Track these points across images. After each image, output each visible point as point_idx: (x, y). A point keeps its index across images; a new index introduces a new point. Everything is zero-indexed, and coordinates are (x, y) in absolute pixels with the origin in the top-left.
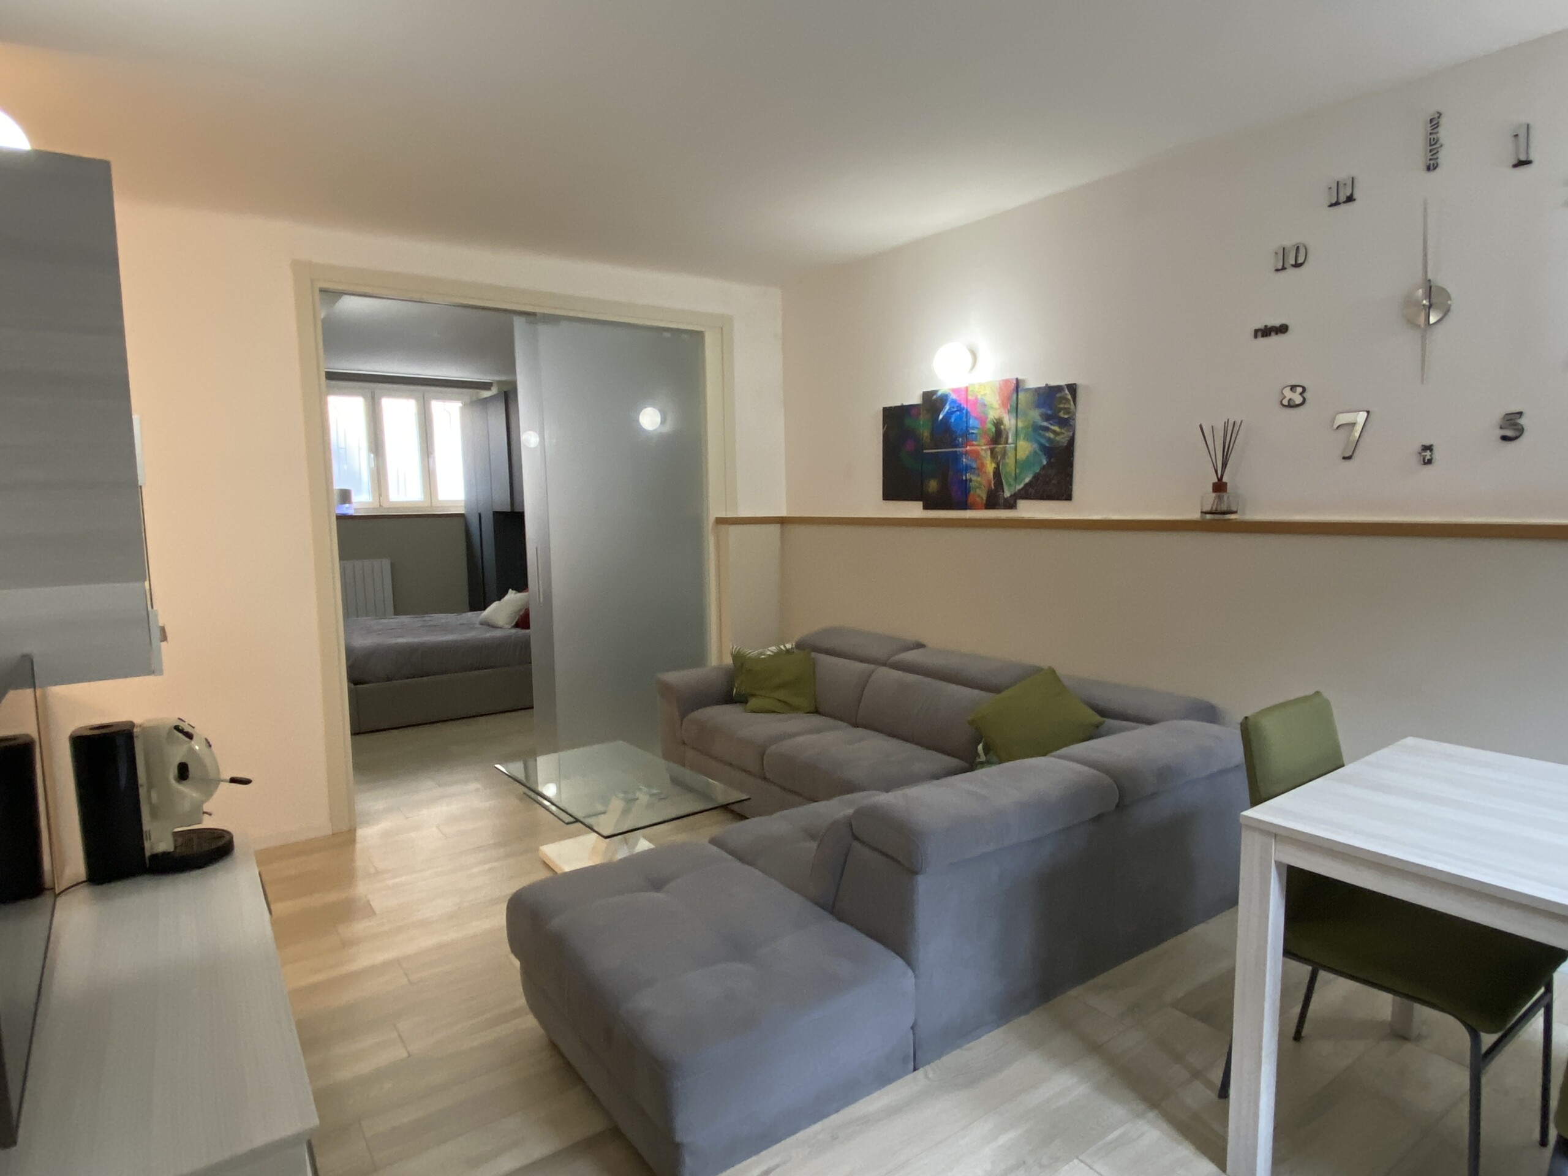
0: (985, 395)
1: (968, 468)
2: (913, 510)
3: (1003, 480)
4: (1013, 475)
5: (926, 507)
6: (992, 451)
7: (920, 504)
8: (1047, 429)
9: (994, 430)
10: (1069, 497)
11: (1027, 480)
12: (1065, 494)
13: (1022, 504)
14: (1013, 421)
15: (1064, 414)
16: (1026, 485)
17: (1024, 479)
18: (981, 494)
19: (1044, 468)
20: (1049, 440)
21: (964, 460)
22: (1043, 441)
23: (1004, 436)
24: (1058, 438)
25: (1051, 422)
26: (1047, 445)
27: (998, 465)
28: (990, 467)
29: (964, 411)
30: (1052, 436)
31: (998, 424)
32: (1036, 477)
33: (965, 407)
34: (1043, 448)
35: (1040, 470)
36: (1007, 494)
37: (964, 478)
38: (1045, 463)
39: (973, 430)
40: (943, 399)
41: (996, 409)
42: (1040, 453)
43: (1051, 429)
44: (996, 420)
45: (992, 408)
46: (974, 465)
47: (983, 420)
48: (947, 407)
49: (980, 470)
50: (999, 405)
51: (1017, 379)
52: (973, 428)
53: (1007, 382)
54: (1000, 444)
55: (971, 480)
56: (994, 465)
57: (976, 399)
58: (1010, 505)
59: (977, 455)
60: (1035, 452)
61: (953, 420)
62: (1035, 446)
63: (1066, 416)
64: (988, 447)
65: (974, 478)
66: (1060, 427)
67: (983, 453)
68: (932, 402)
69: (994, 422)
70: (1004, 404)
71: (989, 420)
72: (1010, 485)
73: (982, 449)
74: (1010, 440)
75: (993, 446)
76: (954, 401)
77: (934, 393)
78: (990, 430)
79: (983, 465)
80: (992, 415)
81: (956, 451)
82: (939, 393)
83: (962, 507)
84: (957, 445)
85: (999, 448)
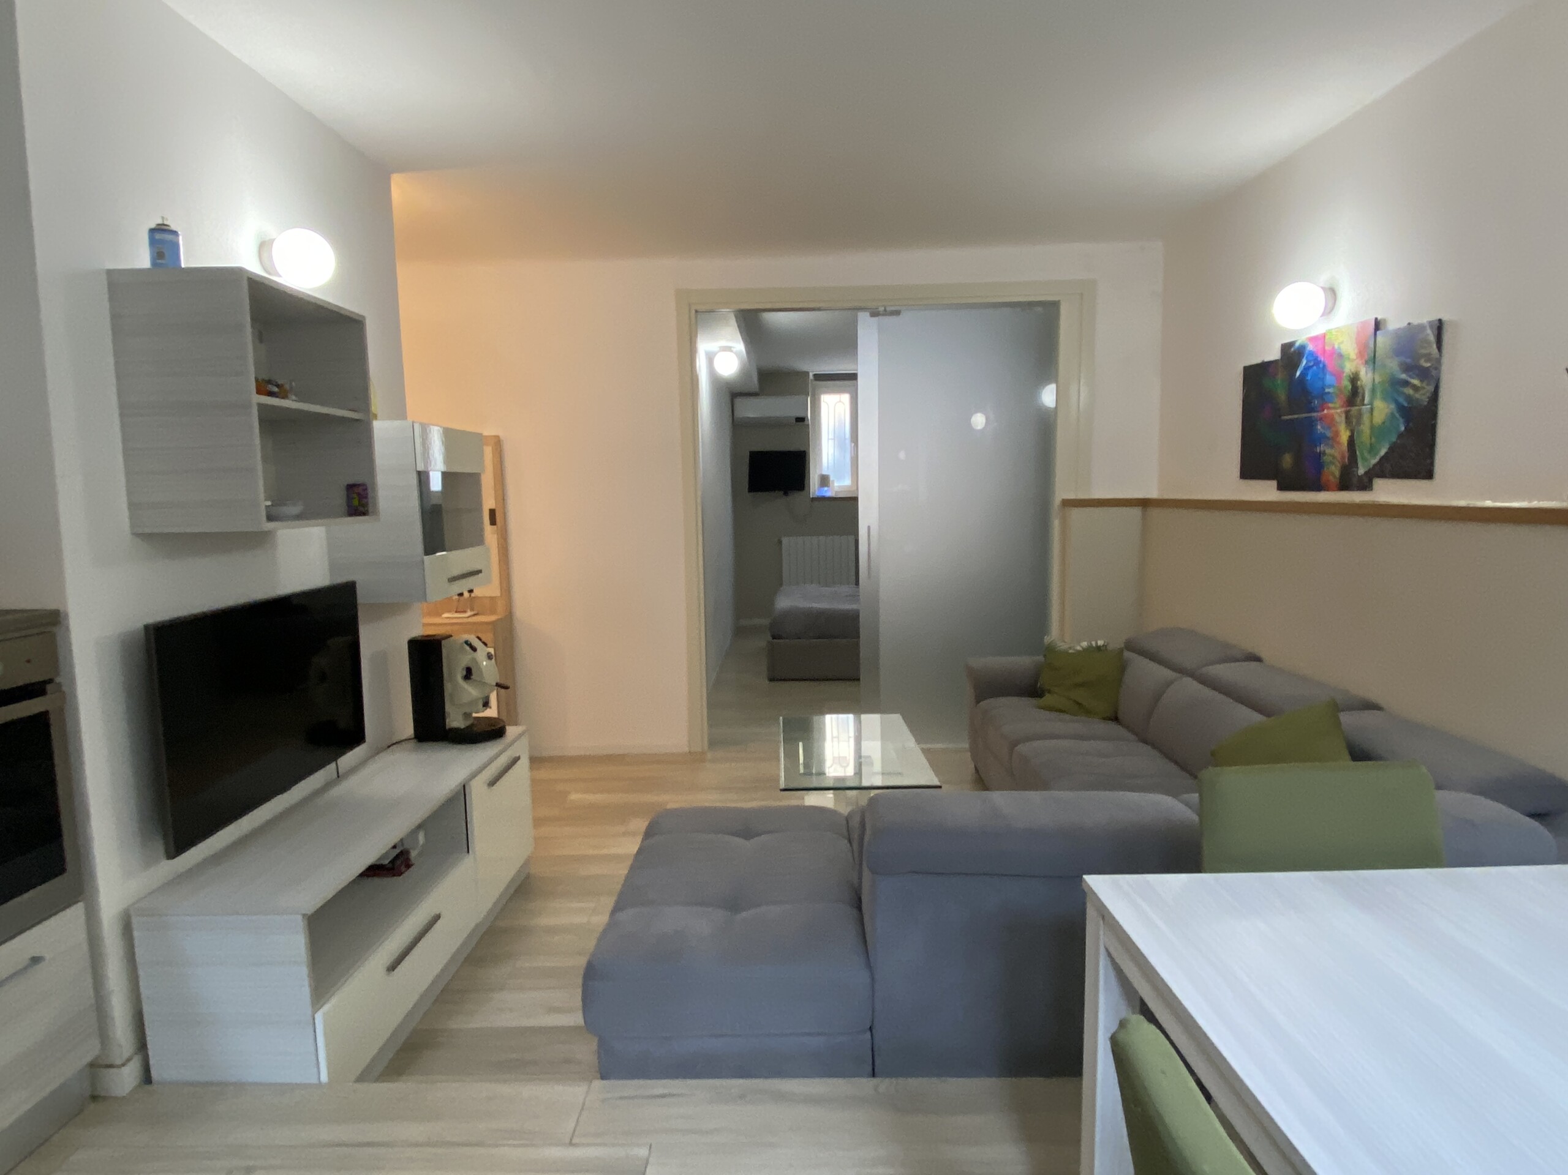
0: (1342, 342)
1: (1323, 438)
2: (1266, 491)
3: (1358, 453)
4: (1368, 445)
5: (1281, 487)
6: (1347, 414)
7: (1274, 483)
8: (1406, 383)
9: (1350, 387)
10: (1429, 475)
11: (1383, 452)
12: (1426, 472)
13: (1378, 483)
14: (1370, 375)
15: (1426, 361)
16: (1382, 458)
17: (1379, 450)
18: (1333, 471)
19: (1401, 436)
20: (1409, 398)
21: (1319, 427)
22: (1401, 400)
23: (1360, 395)
24: (1417, 396)
25: (1411, 373)
26: (1406, 404)
27: (1352, 432)
28: (1344, 436)
29: (1321, 366)
30: (1409, 391)
31: (1354, 379)
32: (1392, 449)
33: (1322, 359)
34: (1401, 408)
35: (1397, 439)
36: (1361, 471)
37: (1318, 451)
38: (1403, 428)
39: (1329, 388)
40: (1300, 352)
41: (1353, 360)
42: (1397, 415)
43: (1410, 383)
44: (1353, 374)
45: (1349, 359)
46: (1329, 434)
47: (1338, 375)
48: (1304, 362)
49: (1334, 440)
50: (1356, 355)
51: (1376, 319)
52: (1329, 386)
53: (1364, 324)
54: (1356, 406)
55: (1324, 453)
56: (1348, 433)
57: (1333, 348)
58: (1365, 485)
59: (1331, 422)
60: (1392, 414)
61: (1309, 378)
62: (1393, 406)
63: (1428, 365)
64: (1343, 409)
65: (1328, 451)
66: (1422, 381)
67: (1337, 418)
68: (1291, 354)
69: (1350, 376)
70: (1360, 354)
71: (1345, 375)
72: (1364, 459)
73: (1337, 413)
74: (1366, 401)
75: (1348, 408)
76: (1311, 353)
77: (1291, 344)
78: (1346, 387)
79: (1337, 434)
80: (1349, 368)
81: (1311, 417)
82: (1297, 344)
83: (1318, 487)
84: (1312, 410)
85: (1354, 409)
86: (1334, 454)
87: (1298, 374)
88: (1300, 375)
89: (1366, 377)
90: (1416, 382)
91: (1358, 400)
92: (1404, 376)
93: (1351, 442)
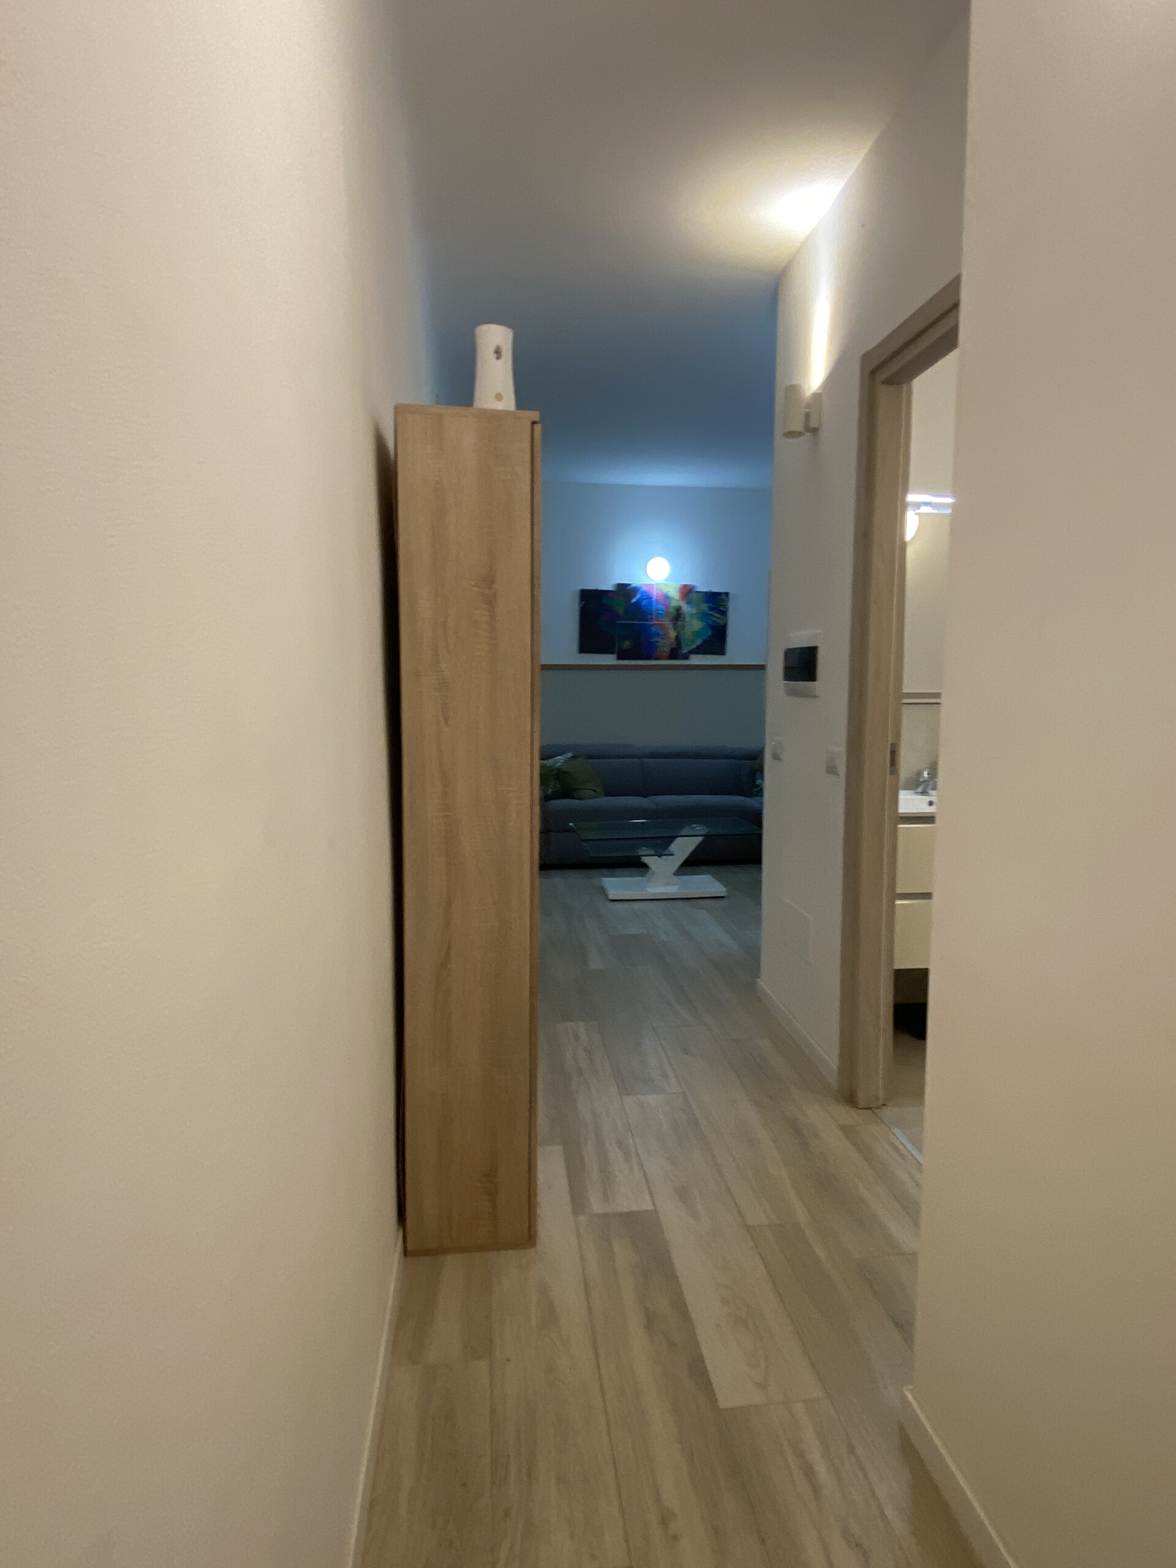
0: (666, 591)
1: (654, 634)
2: (610, 659)
3: (682, 642)
4: (689, 640)
5: (619, 658)
6: (674, 625)
7: (614, 656)
9: (675, 613)
10: (723, 653)
11: (698, 643)
12: (721, 651)
13: (694, 656)
14: (689, 609)
15: (721, 608)
16: (698, 646)
17: (696, 642)
19: (710, 637)
20: (712, 621)
21: (652, 629)
22: (707, 621)
23: (683, 617)
24: (717, 621)
25: (714, 612)
26: (711, 624)
27: (678, 633)
29: (652, 599)
30: (715, 619)
31: (678, 609)
32: (704, 642)
33: (653, 596)
34: (707, 625)
35: (706, 637)
36: (684, 651)
37: (652, 640)
38: (708, 634)
39: (658, 611)
40: (635, 590)
41: (675, 600)
42: (707, 628)
43: (712, 615)
44: (676, 607)
45: (672, 599)
46: (660, 633)
47: (667, 606)
48: (638, 595)
49: (665, 636)
50: (678, 598)
51: (690, 585)
53: (683, 586)
54: (680, 621)
55: (656, 642)
56: (675, 634)
57: (660, 592)
58: (686, 657)
59: (662, 626)
60: (704, 628)
61: (643, 603)
62: (704, 624)
63: (724, 609)
64: (671, 622)
65: (661, 640)
66: (720, 615)
67: (667, 626)
68: (625, 591)
70: (682, 598)
71: (671, 606)
72: (686, 646)
73: (666, 624)
74: (687, 620)
75: (675, 622)
76: (644, 592)
77: (627, 585)
78: (672, 612)
79: (667, 633)
80: (674, 604)
81: (646, 624)
82: (631, 586)
83: (649, 658)
84: (647, 620)
85: (679, 623)
86: (665, 644)
87: (634, 600)
88: (635, 602)
89: (686, 608)
90: (717, 615)
91: (681, 619)
92: (711, 612)
93: (678, 638)
